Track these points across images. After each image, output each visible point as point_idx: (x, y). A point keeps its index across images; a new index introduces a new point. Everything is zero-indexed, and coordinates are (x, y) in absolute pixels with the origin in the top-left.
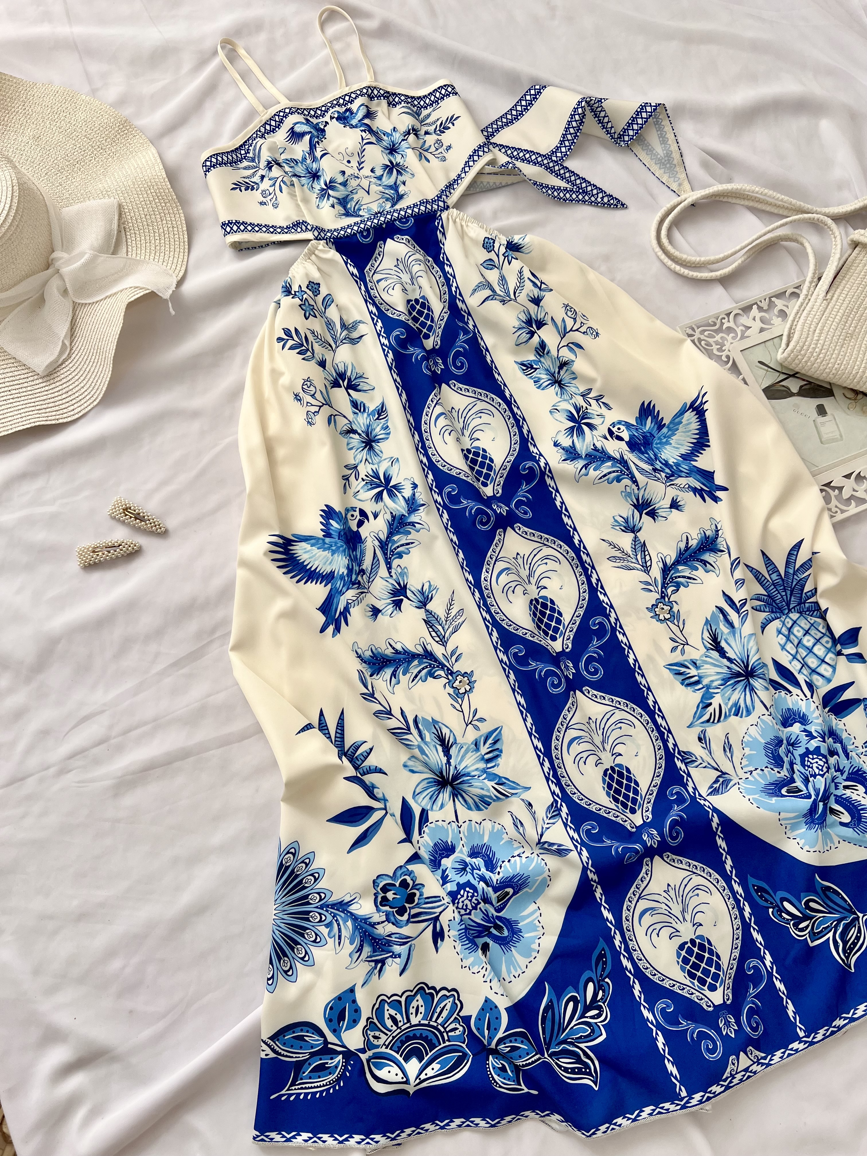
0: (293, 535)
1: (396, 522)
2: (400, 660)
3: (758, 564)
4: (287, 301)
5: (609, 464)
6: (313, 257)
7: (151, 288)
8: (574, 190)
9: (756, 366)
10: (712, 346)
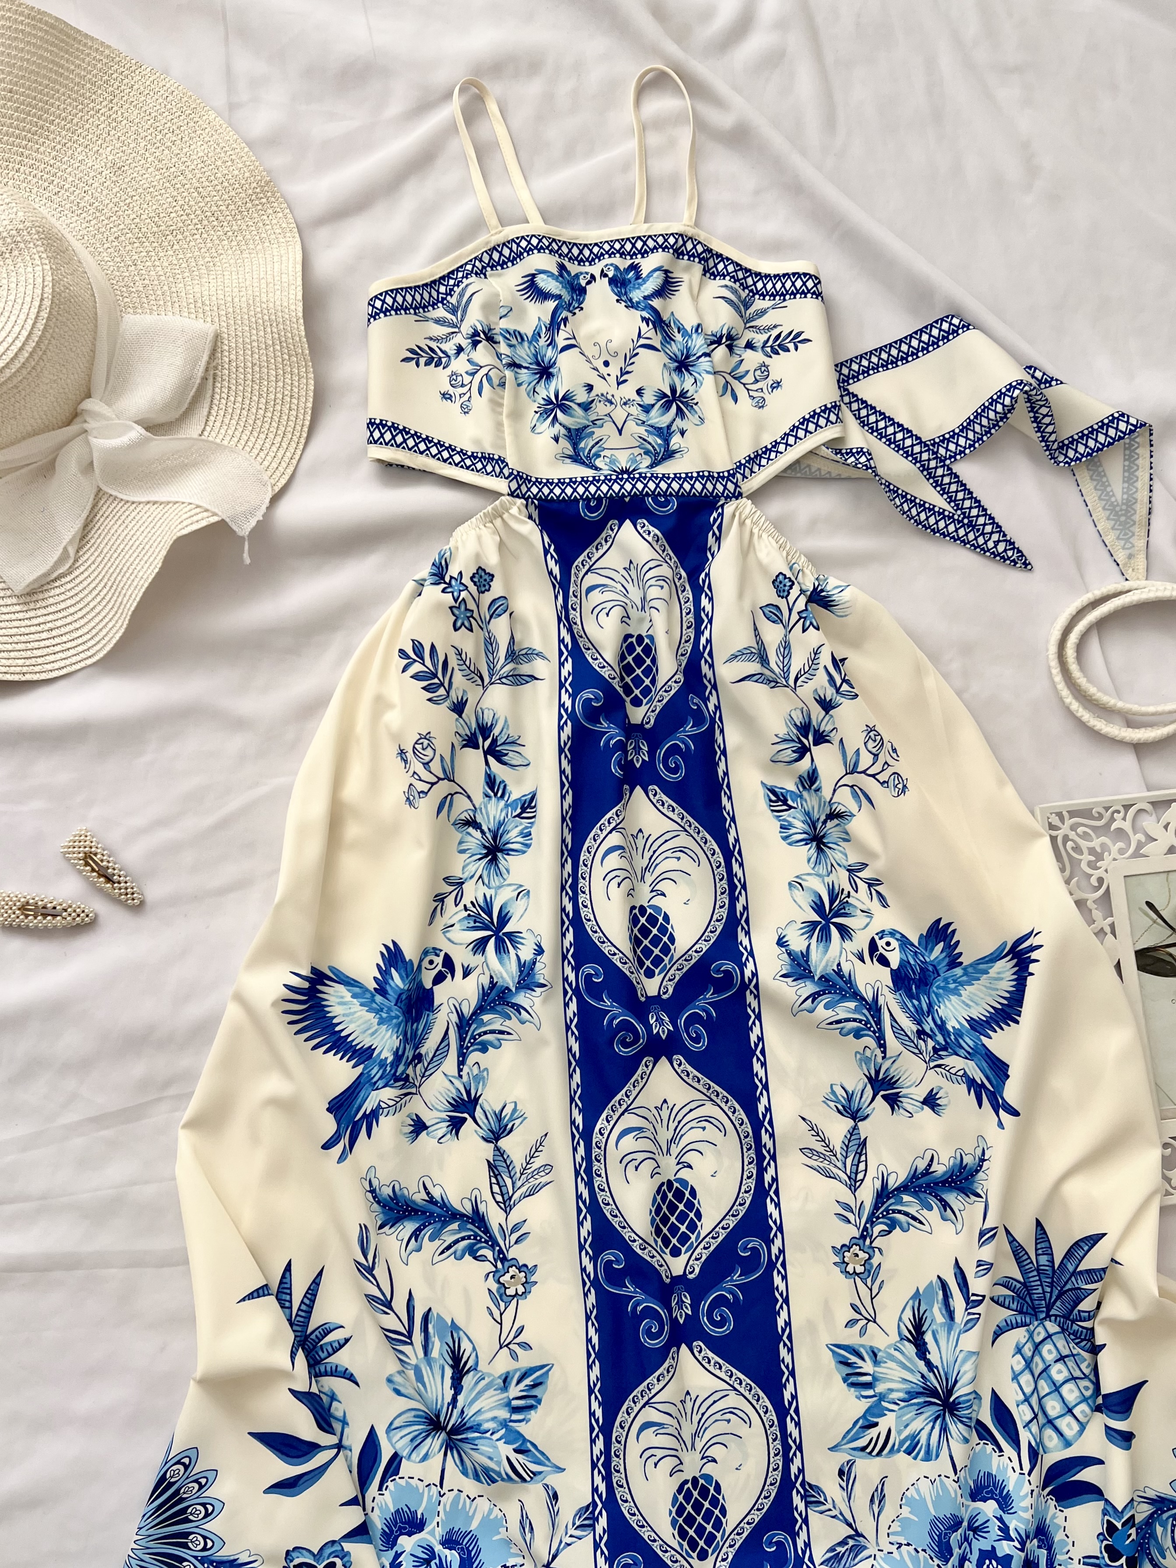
0: (331, 969)
1: (495, 993)
2: (432, 1214)
3: (1025, 1235)
4: (433, 593)
5: (852, 1005)
6: (498, 522)
7: (223, 514)
8: (956, 517)
9: (1140, 909)
10: (1082, 853)
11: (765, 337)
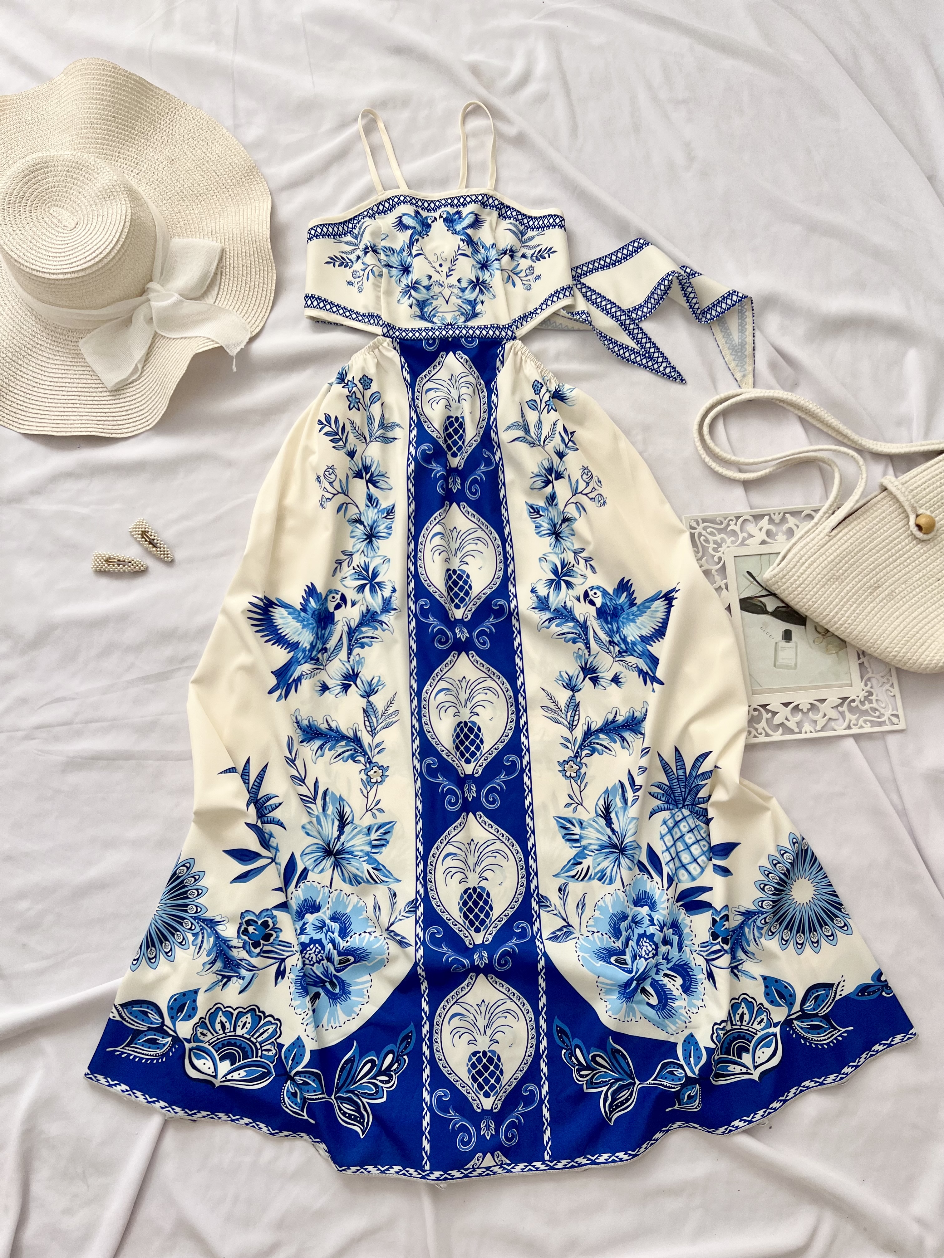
0: (277, 599)
1: (369, 615)
2: (330, 736)
3: (669, 756)
4: (338, 389)
5: (571, 624)
6: (376, 351)
7: (222, 343)
8: (641, 353)
9: (744, 575)
10: (709, 543)
11: (533, 251)
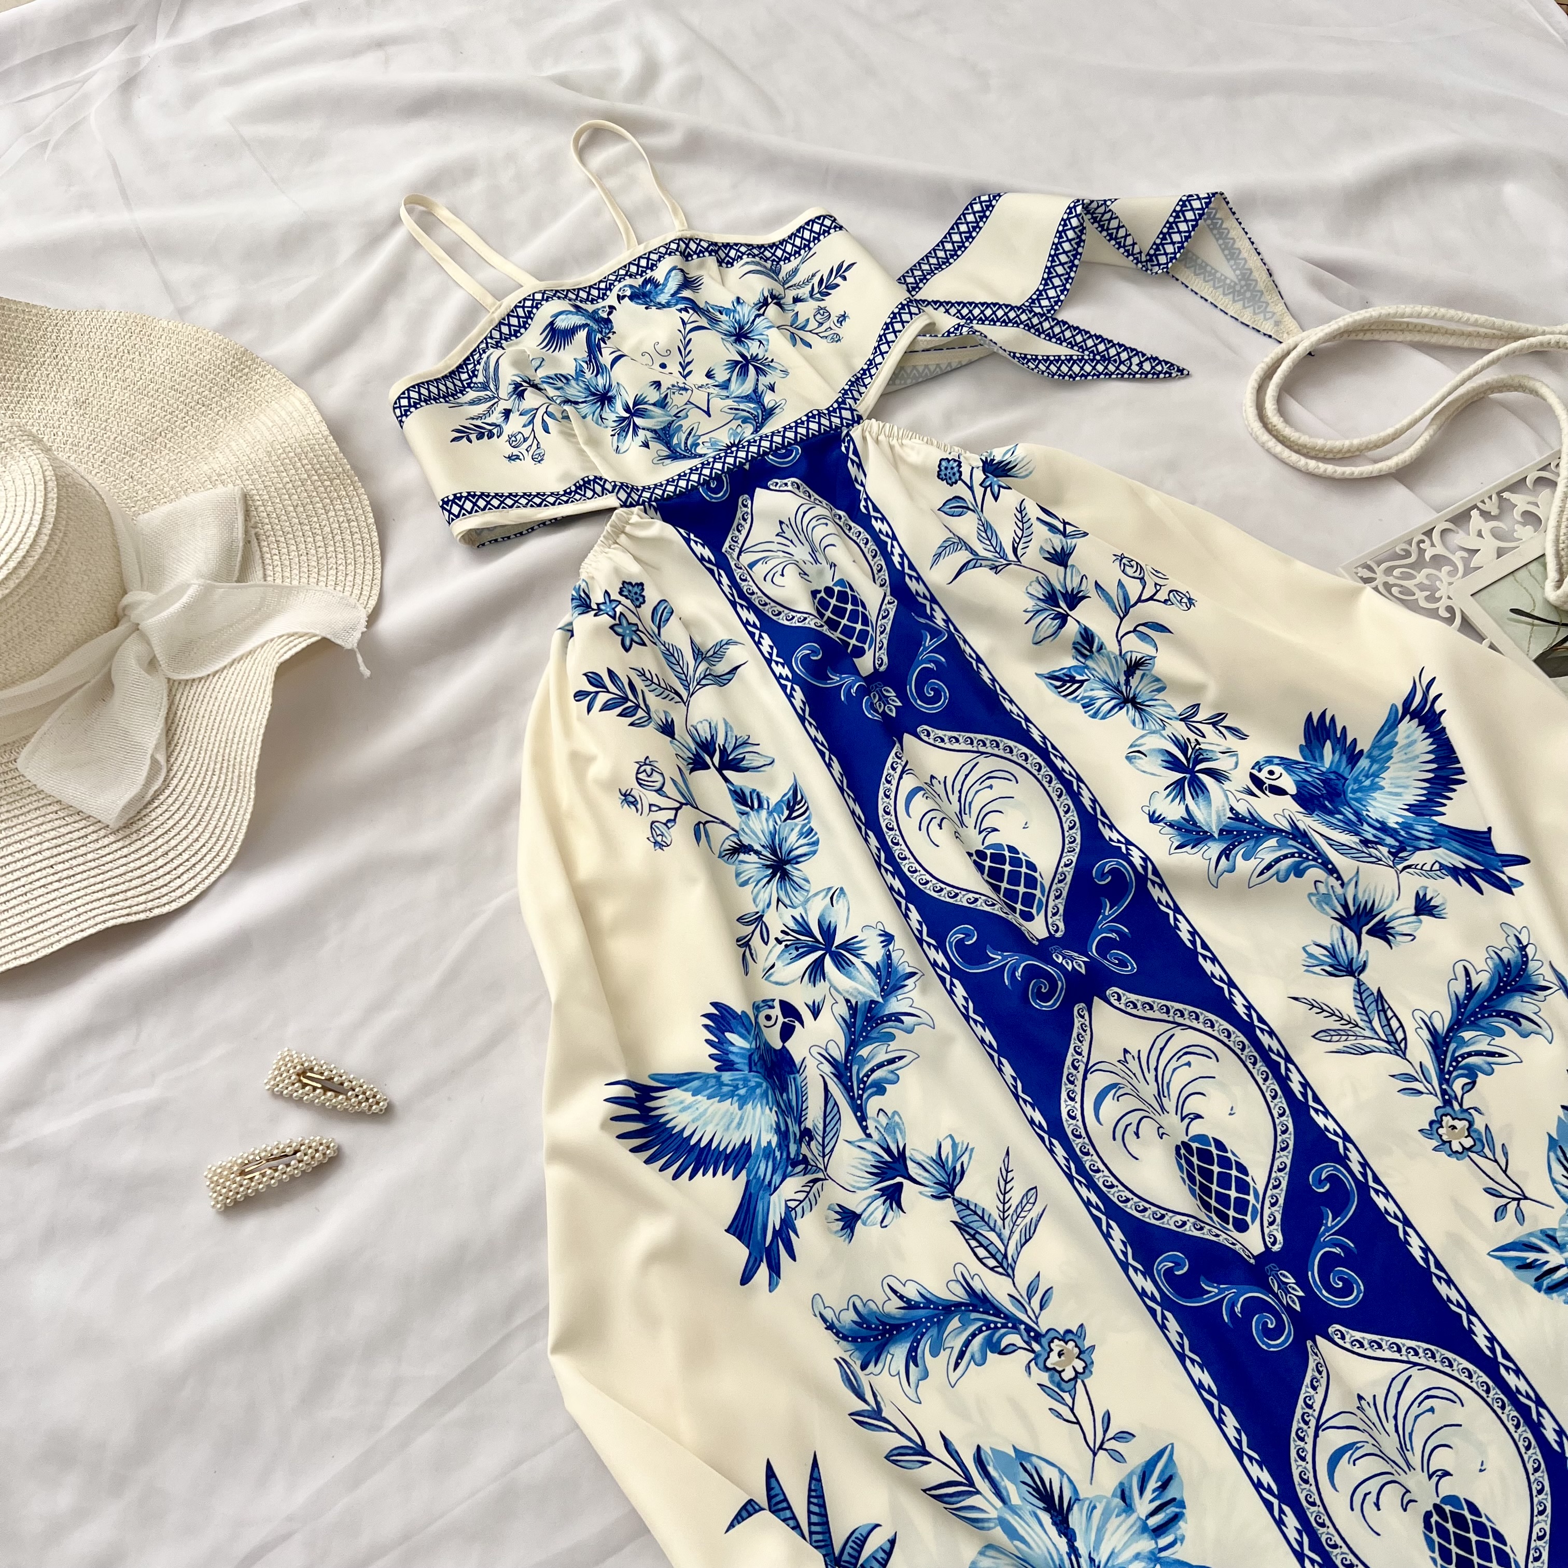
0: (653, 1077)
1: (860, 1017)
2: (919, 1322)
5: (1273, 842)
6: (623, 539)
7: (321, 633)
8: (1086, 357)
9: (1510, 619)
10: (1414, 593)
11: (809, 288)
